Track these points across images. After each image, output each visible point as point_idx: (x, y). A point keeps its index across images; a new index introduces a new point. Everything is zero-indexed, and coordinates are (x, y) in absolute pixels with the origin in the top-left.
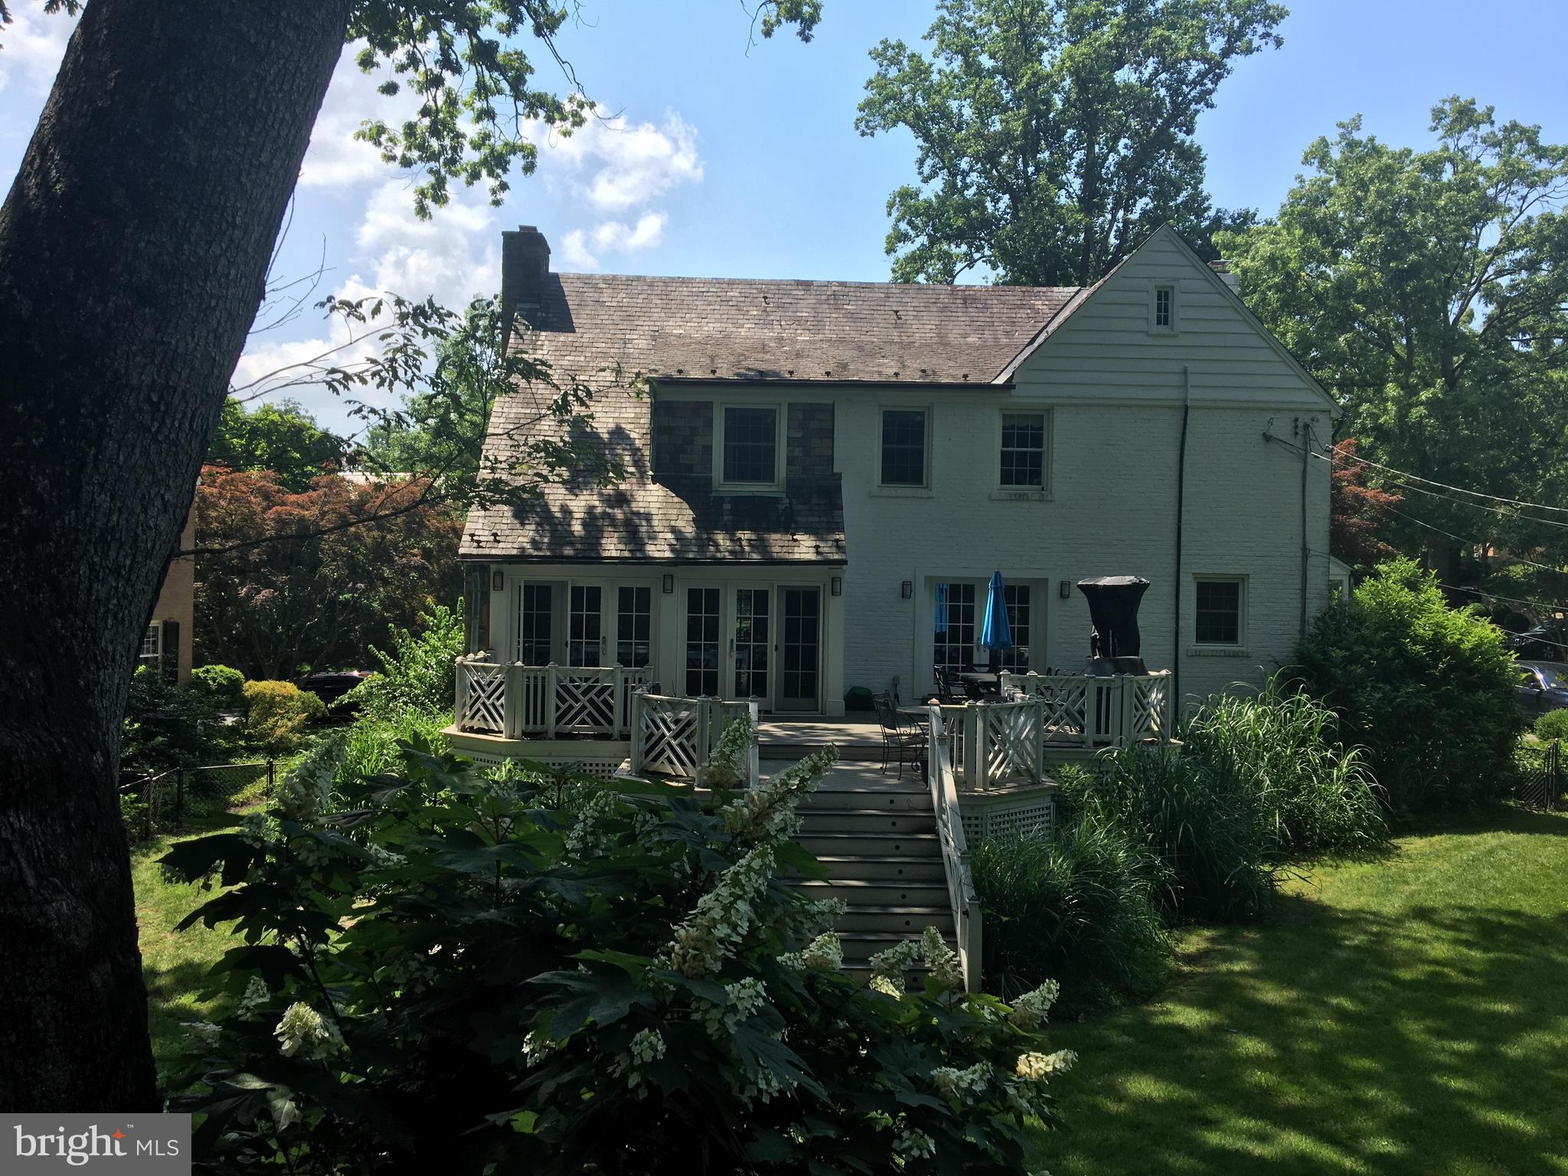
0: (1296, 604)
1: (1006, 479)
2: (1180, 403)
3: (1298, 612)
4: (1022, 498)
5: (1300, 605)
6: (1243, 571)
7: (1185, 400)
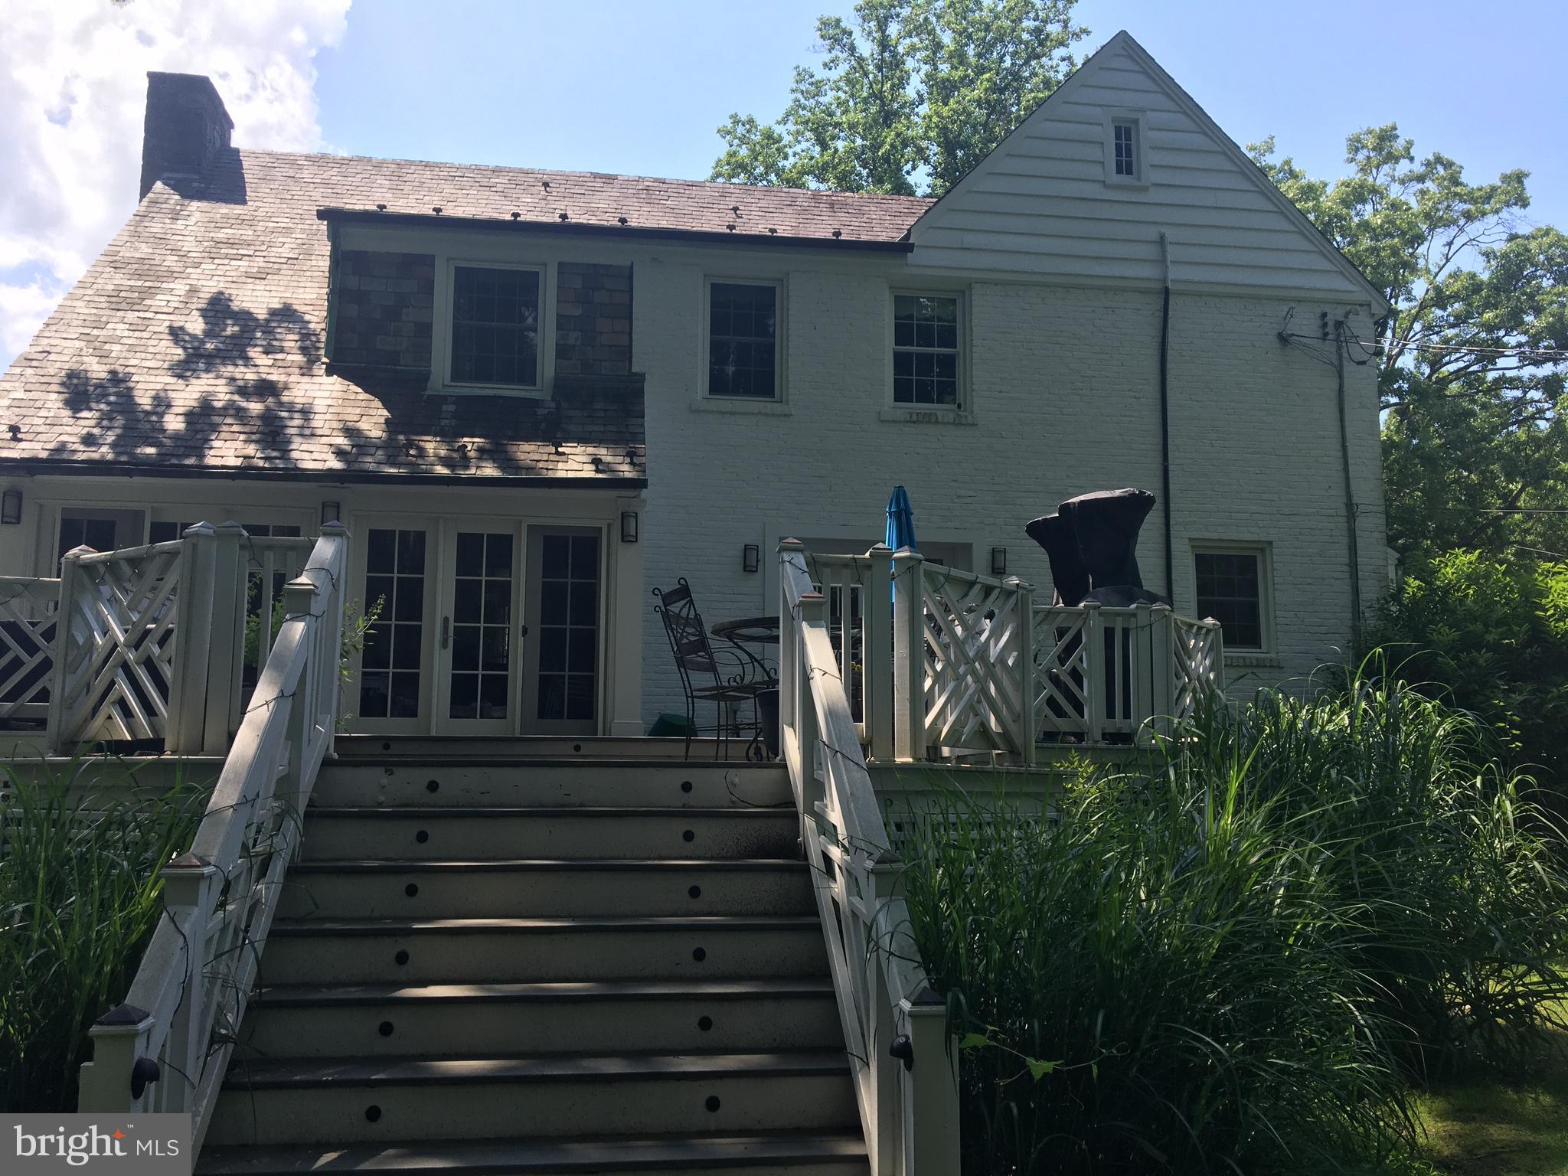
0: (1345, 586)
1: (902, 393)
2: (1158, 286)
3: (1346, 599)
4: (927, 419)
5: (1348, 589)
6: (1264, 537)
7: (1165, 280)
